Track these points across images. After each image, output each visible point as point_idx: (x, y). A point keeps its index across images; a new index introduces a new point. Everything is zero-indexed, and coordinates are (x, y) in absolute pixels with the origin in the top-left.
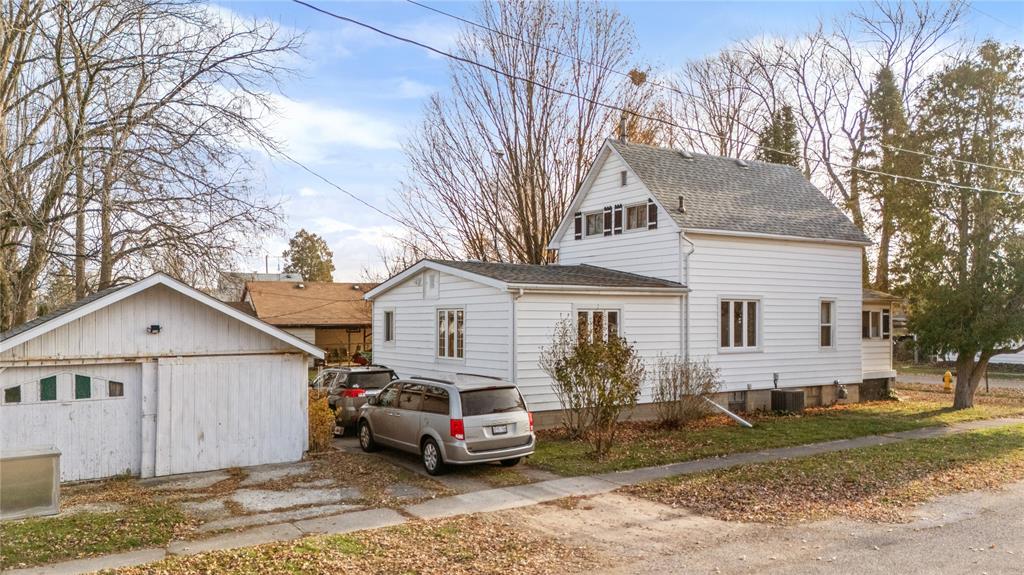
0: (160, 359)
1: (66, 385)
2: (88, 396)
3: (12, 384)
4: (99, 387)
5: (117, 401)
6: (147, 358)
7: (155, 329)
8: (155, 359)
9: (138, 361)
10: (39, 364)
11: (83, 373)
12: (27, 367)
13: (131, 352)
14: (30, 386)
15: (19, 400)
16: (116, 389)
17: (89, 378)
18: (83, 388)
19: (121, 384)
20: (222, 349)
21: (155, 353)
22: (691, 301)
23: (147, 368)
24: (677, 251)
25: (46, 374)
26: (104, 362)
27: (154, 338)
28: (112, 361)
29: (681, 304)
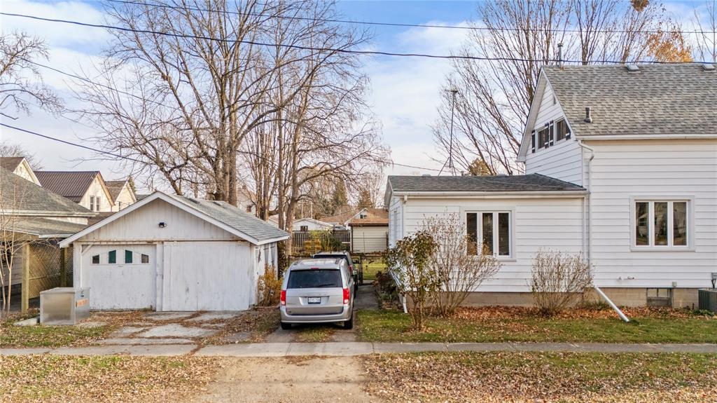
0: (165, 243)
1: (120, 256)
2: (131, 262)
3: (95, 254)
4: (136, 258)
5: (145, 265)
6: (159, 241)
7: (162, 224)
8: (163, 242)
9: (154, 243)
10: (105, 243)
11: (129, 249)
12: (100, 244)
13: (150, 238)
14: (104, 255)
15: (98, 262)
16: (145, 259)
17: (131, 252)
18: (129, 257)
19: (148, 256)
20: (201, 237)
21: (163, 238)
22: (592, 203)
23: (159, 246)
24: (579, 157)
25: (111, 249)
26: (136, 243)
27: (162, 230)
28: (141, 243)
29: (583, 205)
